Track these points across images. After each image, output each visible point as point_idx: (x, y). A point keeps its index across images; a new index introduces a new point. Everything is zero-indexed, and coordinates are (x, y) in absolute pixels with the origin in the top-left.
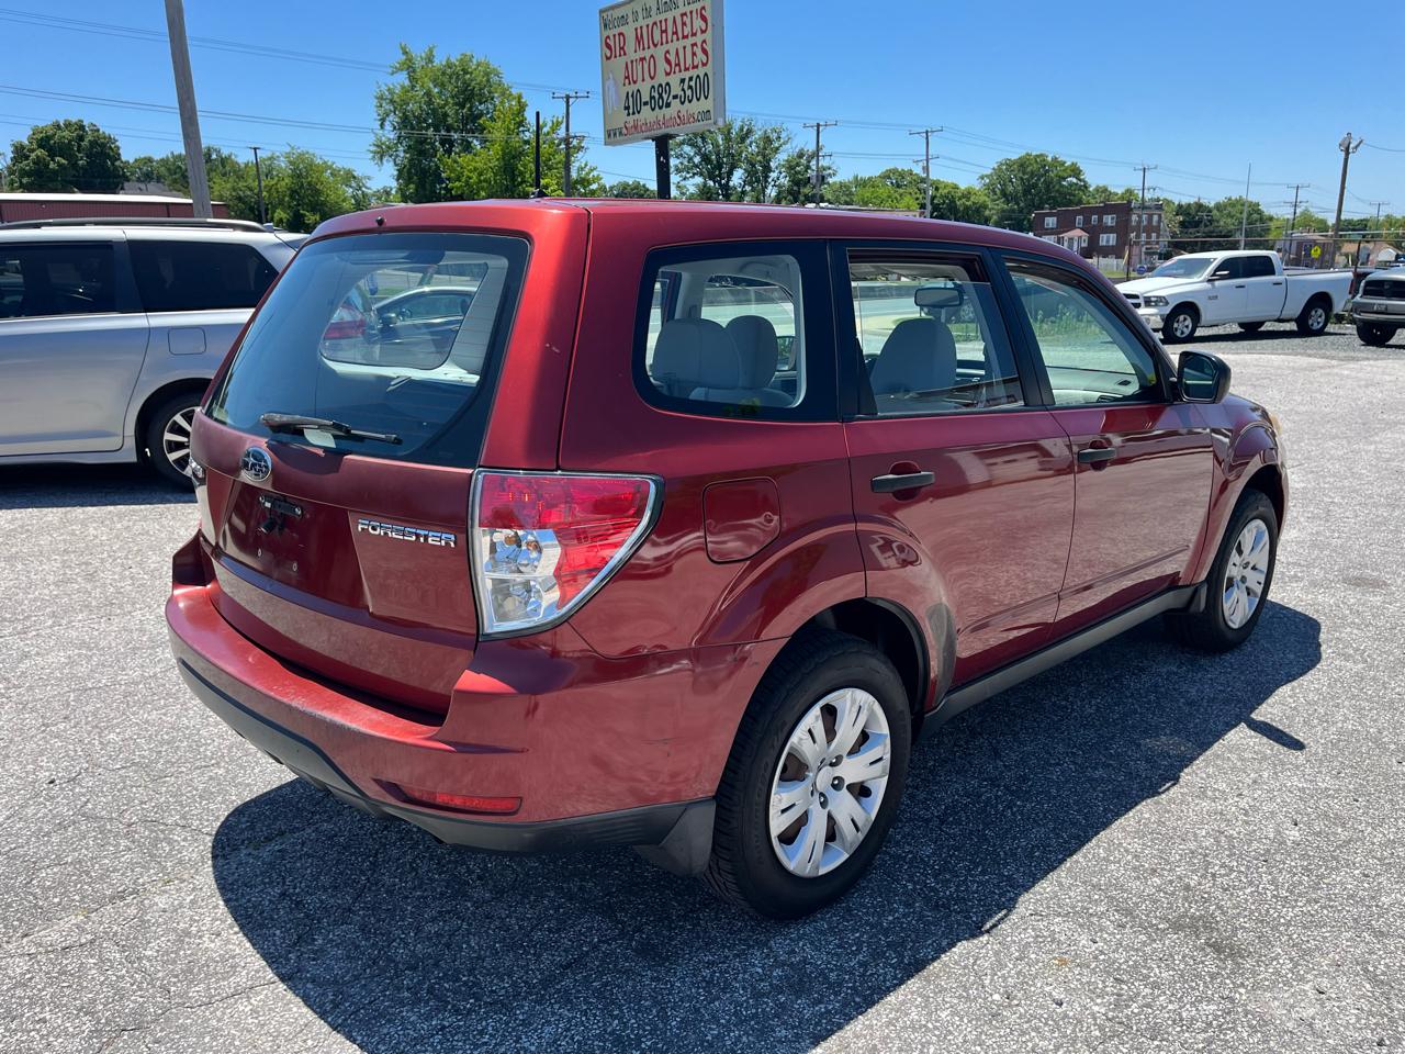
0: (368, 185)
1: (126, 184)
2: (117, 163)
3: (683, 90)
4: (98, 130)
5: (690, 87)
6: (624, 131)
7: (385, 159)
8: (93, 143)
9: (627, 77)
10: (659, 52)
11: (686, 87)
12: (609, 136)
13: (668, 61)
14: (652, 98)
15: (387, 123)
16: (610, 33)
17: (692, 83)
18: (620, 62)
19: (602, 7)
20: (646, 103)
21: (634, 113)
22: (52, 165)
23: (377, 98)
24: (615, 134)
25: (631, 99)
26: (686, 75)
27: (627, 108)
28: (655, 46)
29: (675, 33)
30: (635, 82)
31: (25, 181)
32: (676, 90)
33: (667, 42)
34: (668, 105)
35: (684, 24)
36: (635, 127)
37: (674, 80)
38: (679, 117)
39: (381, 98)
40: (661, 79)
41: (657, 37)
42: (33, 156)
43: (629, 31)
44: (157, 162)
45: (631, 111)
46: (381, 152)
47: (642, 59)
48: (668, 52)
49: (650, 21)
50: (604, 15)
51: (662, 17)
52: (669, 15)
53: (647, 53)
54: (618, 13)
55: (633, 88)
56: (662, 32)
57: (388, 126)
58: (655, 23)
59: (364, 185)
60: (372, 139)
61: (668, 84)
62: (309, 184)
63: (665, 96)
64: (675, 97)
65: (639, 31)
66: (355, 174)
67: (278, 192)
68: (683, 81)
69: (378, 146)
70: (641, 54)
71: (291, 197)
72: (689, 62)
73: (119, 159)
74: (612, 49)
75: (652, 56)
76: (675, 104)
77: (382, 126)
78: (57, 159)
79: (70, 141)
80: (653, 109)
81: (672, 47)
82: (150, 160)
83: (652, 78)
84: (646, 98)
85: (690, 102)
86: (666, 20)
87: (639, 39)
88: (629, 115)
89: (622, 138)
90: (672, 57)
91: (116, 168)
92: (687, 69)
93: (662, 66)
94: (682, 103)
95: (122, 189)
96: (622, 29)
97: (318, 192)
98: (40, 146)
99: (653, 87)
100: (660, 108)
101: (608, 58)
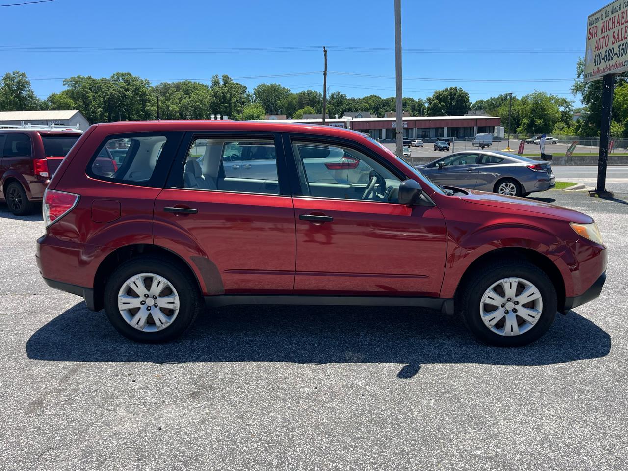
0: (572, 105)
1: (469, 112)
2: (467, 103)
3: (619, 50)
4: (462, 91)
5: (622, 49)
6: (593, 74)
7: (578, 92)
8: (459, 96)
9: (596, 47)
10: (610, 33)
11: (620, 49)
12: (586, 77)
13: (614, 37)
14: (606, 56)
15: (582, 75)
16: (591, 27)
17: (624, 47)
18: (594, 40)
19: (589, 15)
20: (603, 59)
21: (597, 65)
22: (439, 106)
23: (578, 64)
24: (589, 76)
25: (597, 57)
26: (621, 43)
27: (595, 62)
28: (609, 30)
29: (618, 22)
30: (599, 49)
31: (429, 112)
32: (616, 51)
33: (614, 28)
34: (612, 59)
35: (622, 17)
36: (597, 71)
37: (616, 46)
38: (616, 64)
39: (580, 64)
40: (610, 46)
41: (610, 26)
42: (433, 102)
43: (599, 25)
44: (485, 102)
45: (596, 64)
46: (577, 89)
47: (604, 37)
48: (614, 32)
49: (608, 18)
50: (590, 19)
51: (613, 15)
52: (616, 14)
53: (605, 35)
54: (595, 17)
55: (599, 52)
56: (613, 23)
57: (582, 77)
58: (610, 19)
59: (570, 105)
60: (573, 83)
61: (613, 48)
62: (541, 106)
63: (611, 55)
64: (615, 54)
65: (603, 24)
66: (567, 100)
67: (526, 111)
68: (619, 46)
69: (575, 86)
70: (603, 35)
71: (532, 113)
72: (623, 36)
73: (468, 102)
74: (591, 34)
75: (608, 35)
76: (615, 57)
77: (579, 77)
78: (442, 103)
79: (448, 96)
80: (606, 62)
81: (616, 30)
82: (482, 101)
83: (607, 46)
84: (603, 56)
85: (622, 56)
86: (615, 17)
87: (603, 28)
88: (595, 65)
89: (592, 77)
90: (616, 35)
91: (466, 106)
92: (622, 40)
93: (612, 39)
94: (618, 57)
95: (467, 114)
96: (596, 24)
97: (544, 110)
98: (436, 98)
99: (607, 50)
100: (609, 61)
101: (589, 39)
